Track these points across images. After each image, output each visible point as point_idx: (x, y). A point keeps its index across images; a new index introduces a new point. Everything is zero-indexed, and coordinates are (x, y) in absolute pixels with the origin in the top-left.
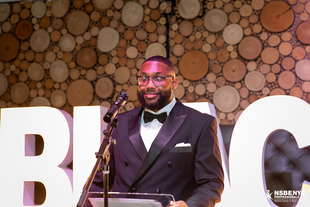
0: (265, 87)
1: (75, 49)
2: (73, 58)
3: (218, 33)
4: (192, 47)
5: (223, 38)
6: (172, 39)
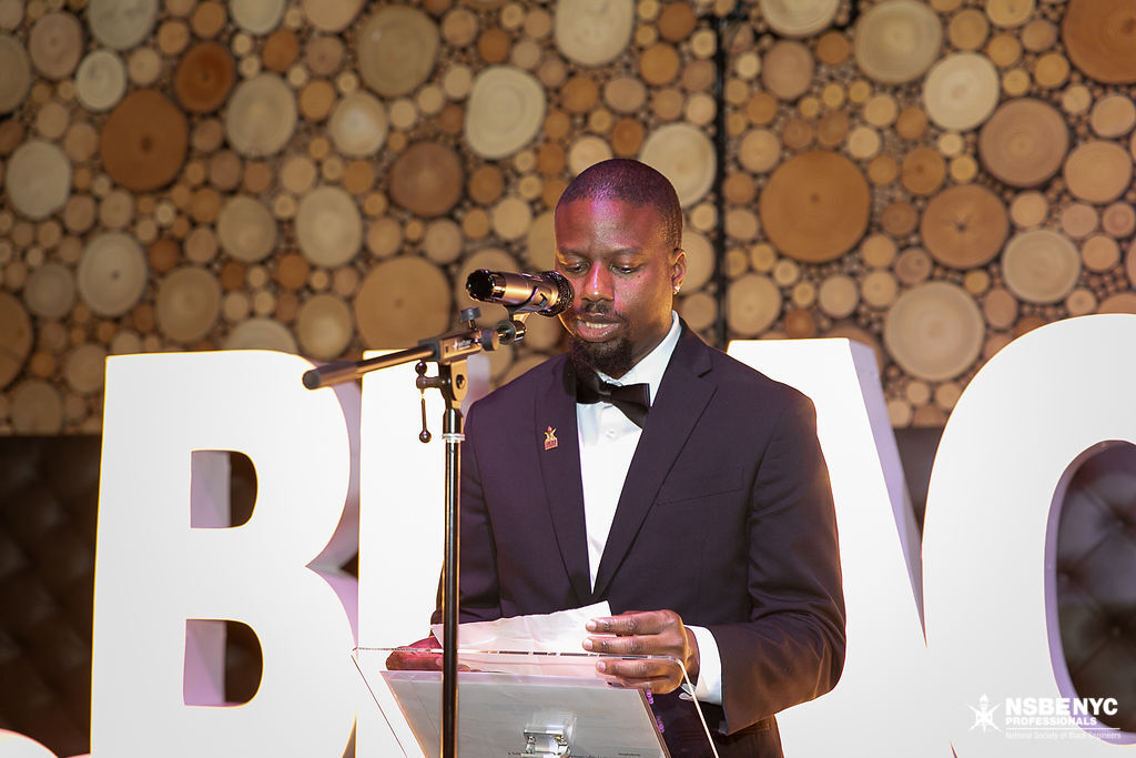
0: (1077, 287)
1: (385, 146)
2: (379, 181)
4: (808, 141)
5: (922, 107)
6: (736, 108)
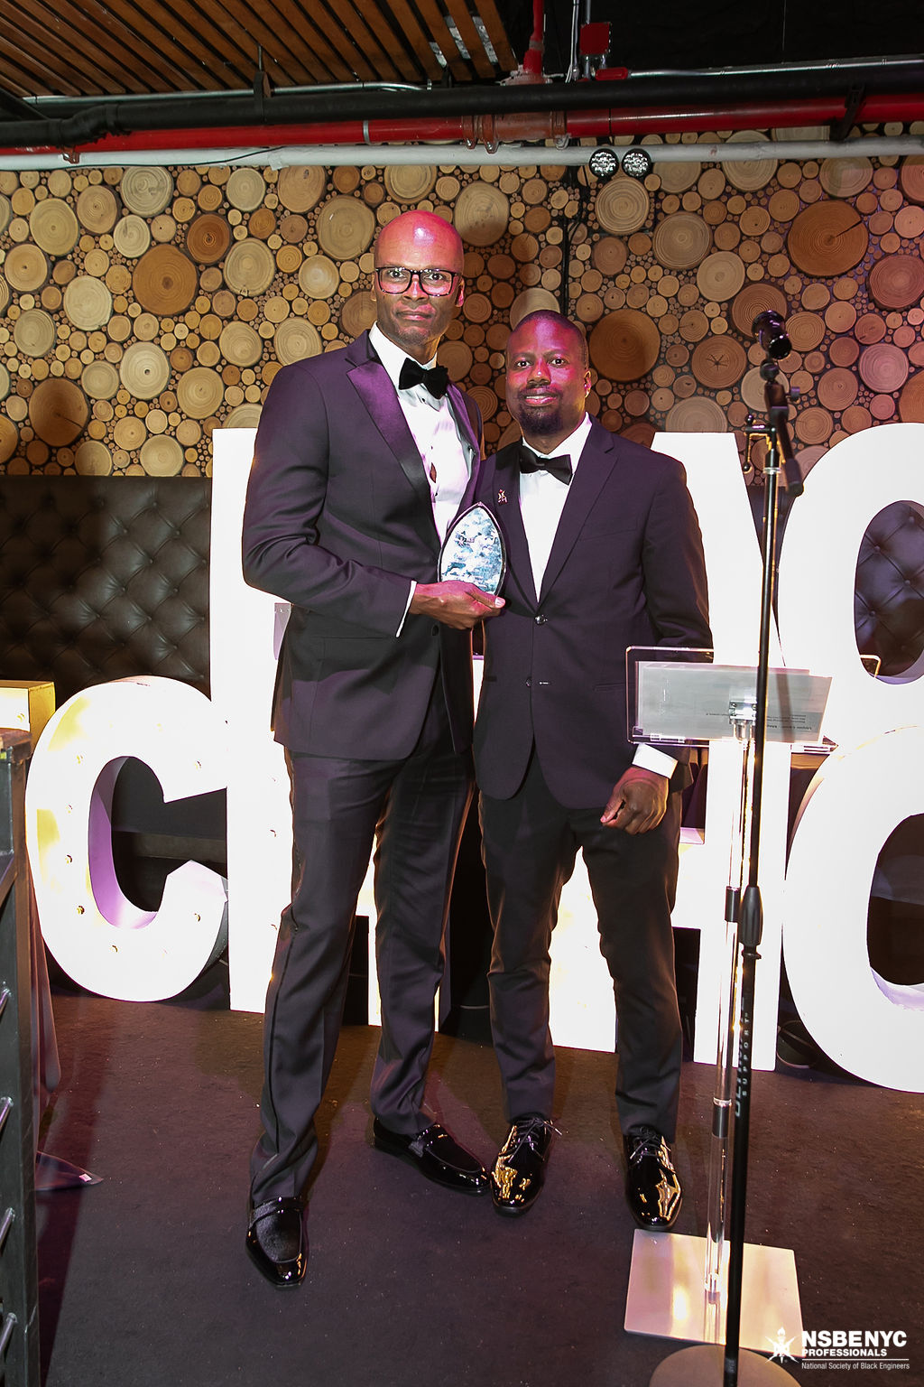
1: (337, 293)
2: (332, 315)
3: (684, 273)
4: (621, 303)
5: (696, 284)
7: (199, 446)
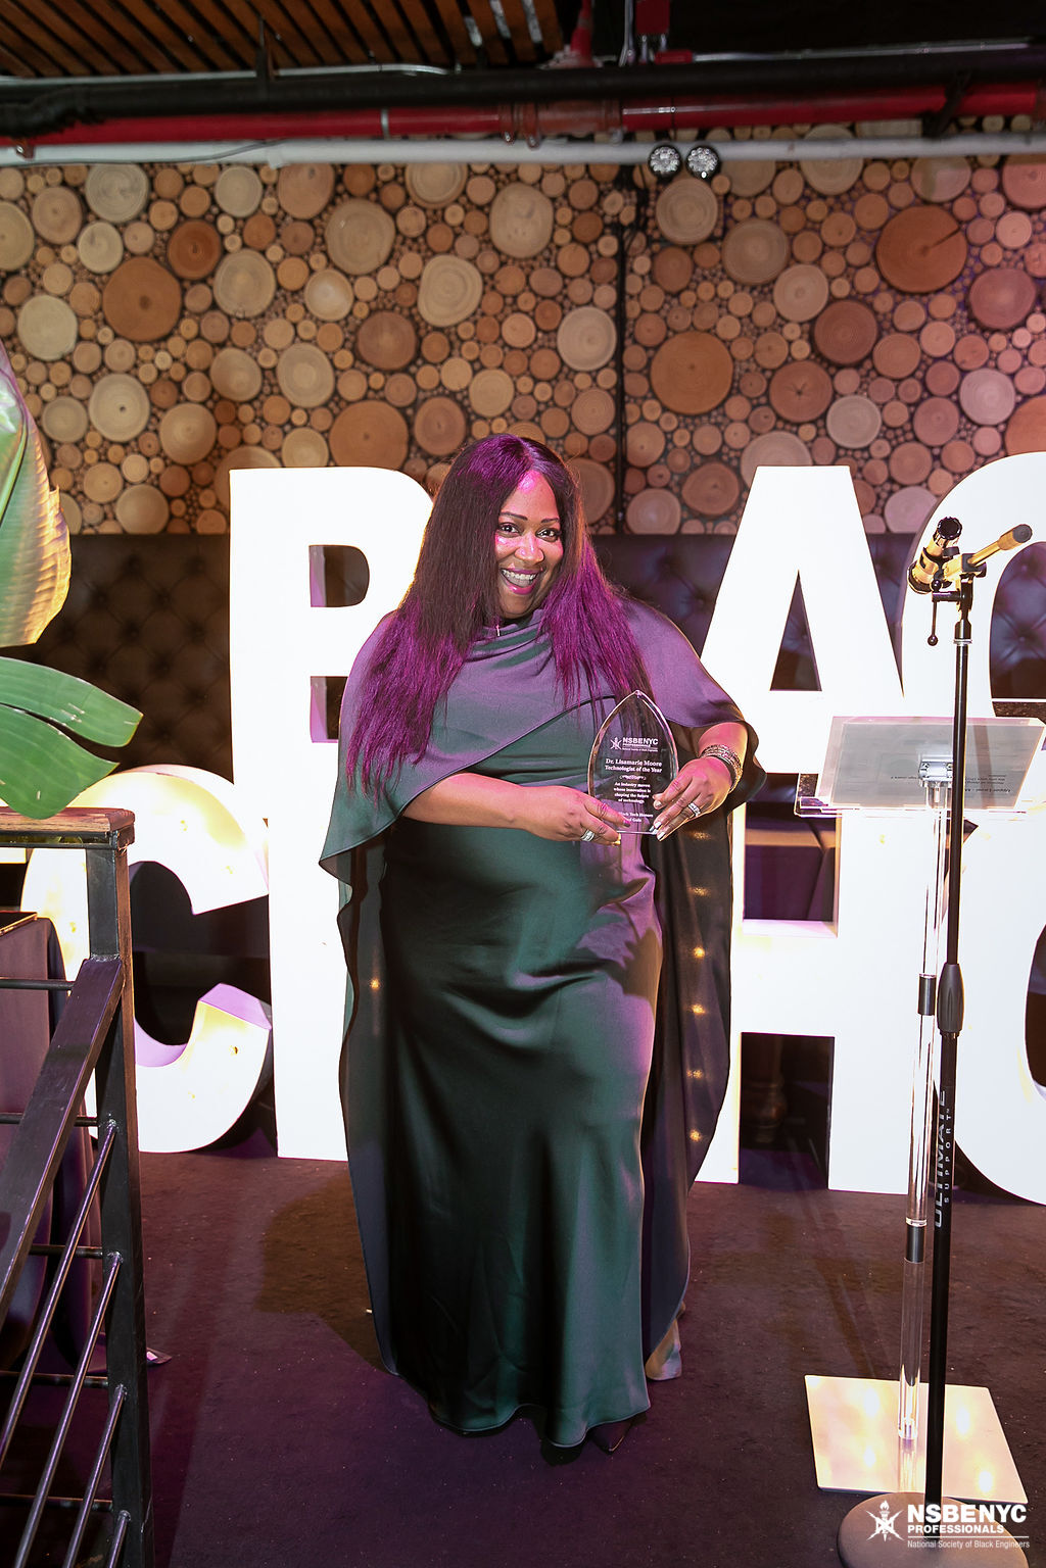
0: (878, 438)
1: (351, 313)
2: (346, 340)
3: (759, 289)
4: (687, 324)
5: (772, 301)
7: (187, 496)
